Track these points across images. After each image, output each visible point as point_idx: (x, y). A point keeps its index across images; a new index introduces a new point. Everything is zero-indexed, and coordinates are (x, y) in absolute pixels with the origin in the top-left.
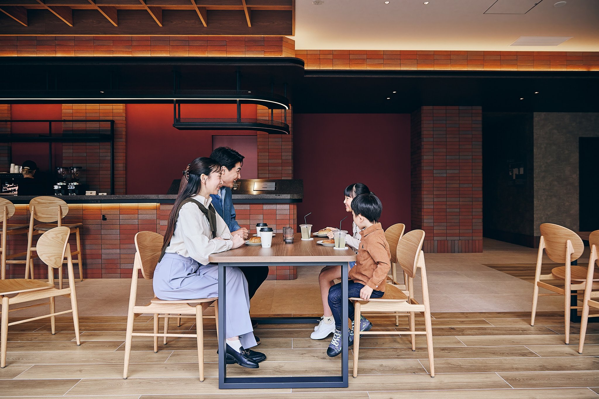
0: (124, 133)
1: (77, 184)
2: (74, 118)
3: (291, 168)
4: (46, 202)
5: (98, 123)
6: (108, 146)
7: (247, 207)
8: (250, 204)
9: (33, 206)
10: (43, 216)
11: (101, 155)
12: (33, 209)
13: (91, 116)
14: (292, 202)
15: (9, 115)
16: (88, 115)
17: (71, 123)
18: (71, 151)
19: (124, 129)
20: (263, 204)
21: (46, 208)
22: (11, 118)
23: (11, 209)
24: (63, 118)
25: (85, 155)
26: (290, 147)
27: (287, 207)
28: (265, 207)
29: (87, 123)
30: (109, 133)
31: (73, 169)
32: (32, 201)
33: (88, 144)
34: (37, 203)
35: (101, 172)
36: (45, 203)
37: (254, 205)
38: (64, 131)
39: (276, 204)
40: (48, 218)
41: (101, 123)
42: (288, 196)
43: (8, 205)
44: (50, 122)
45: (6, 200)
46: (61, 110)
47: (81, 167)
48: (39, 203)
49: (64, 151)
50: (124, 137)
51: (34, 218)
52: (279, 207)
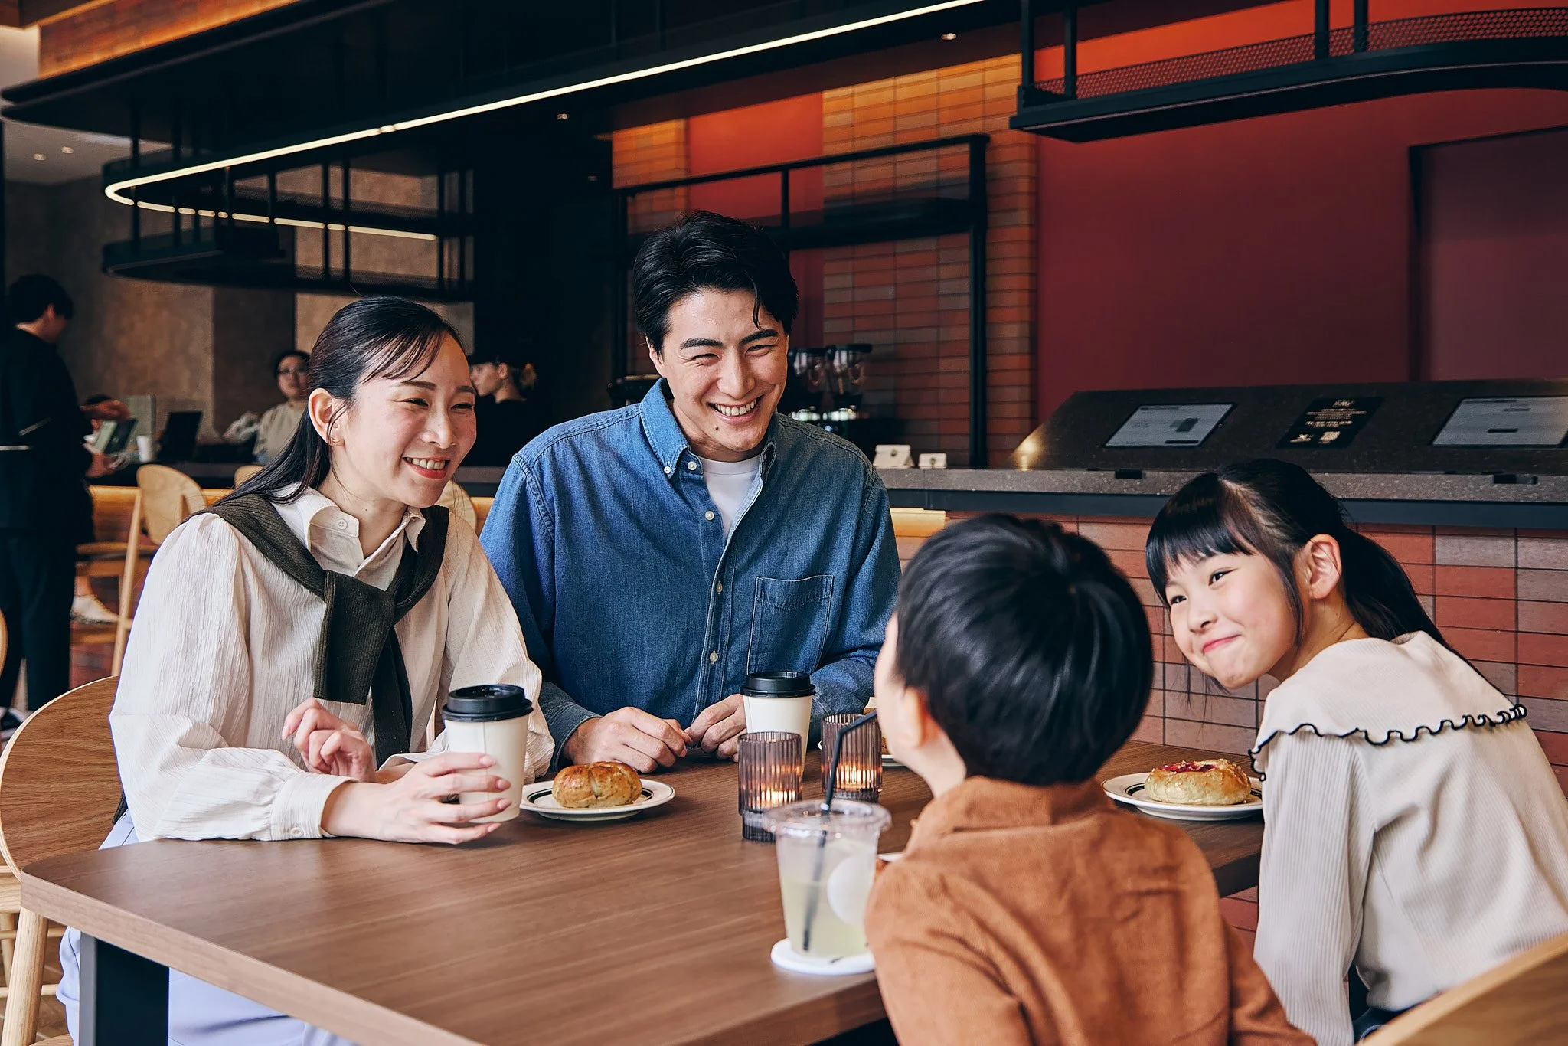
0: (1024, 186)
1: (851, 416)
2: (861, 145)
6: (957, 251)
11: (943, 288)
13: (914, 128)
15: (682, 164)
16: (903, 124)
17: (848, 165)
18: (848, 280)
19: (1025, 168)
22: (688, 170)
24: (830, 150)
25: (890, 292)
29: (899, 157)
30: (964, 193)
33: (901, 247)
38: (827, 201)
41: (942, 151)
44: (784, 169)
46: (820, 118)
47: (865, 347)
49: (828, 283)
50: (1024, 201)
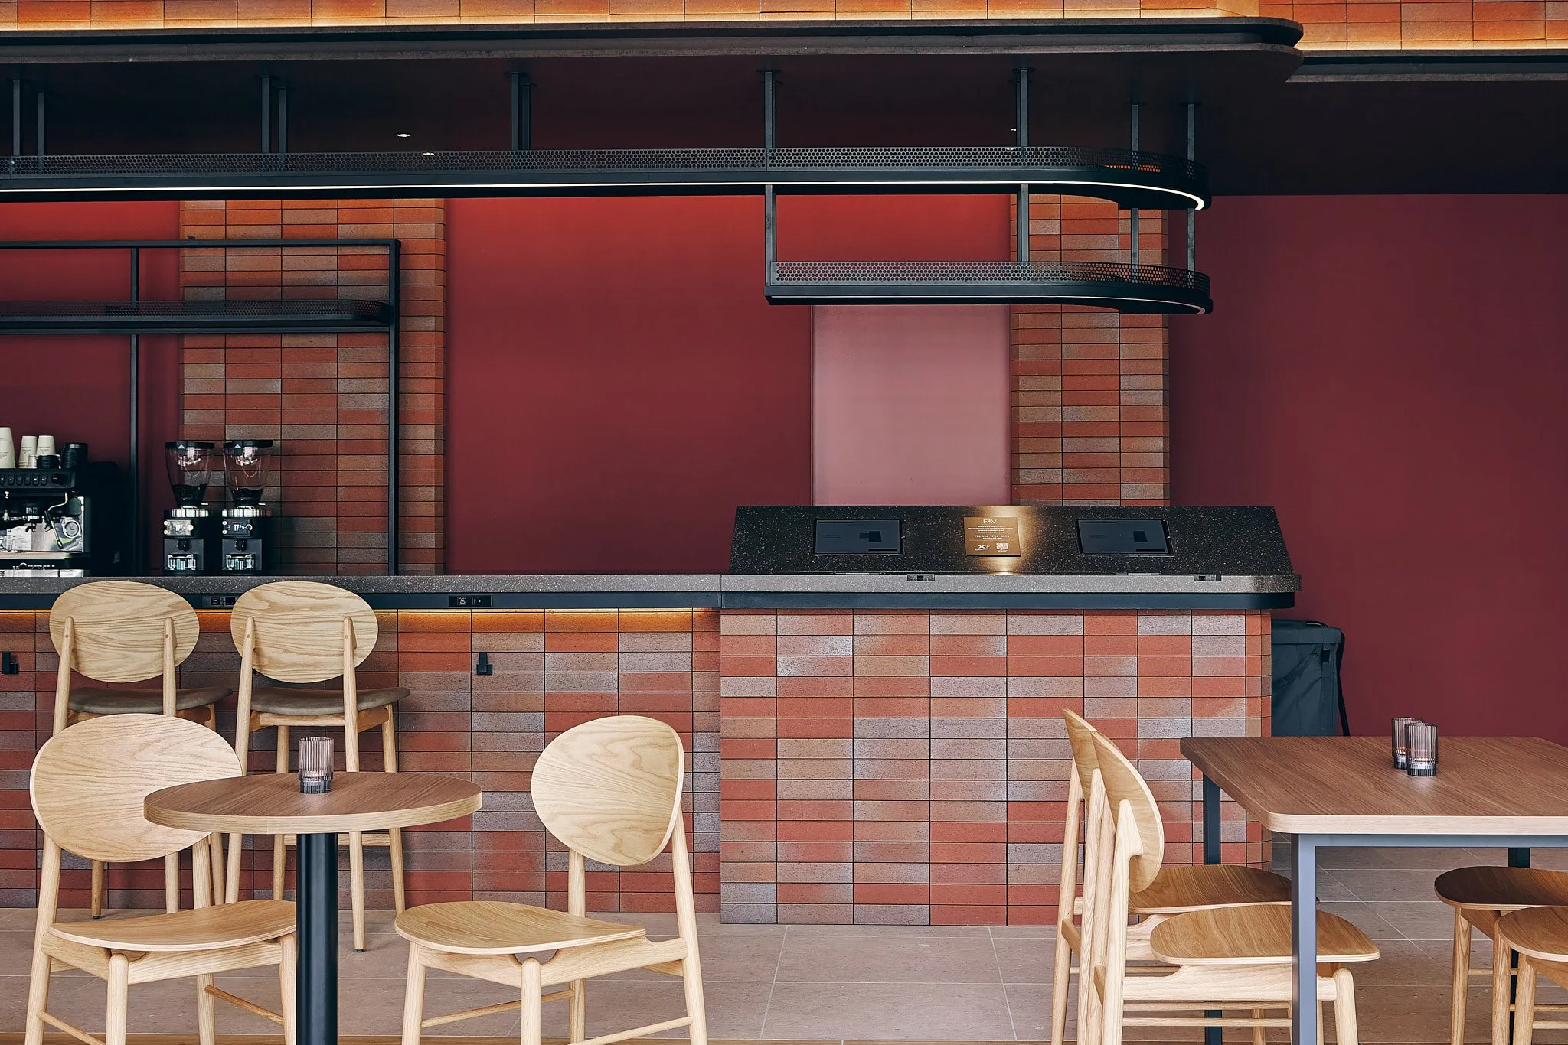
0: (439, 294)
1: (256, 513)
2: (236, 233)
3: (1159, 443)
4: (300, 604)
5: (334, 251)
6: (374, 350)
7: (1072, 625)
8: (1083, 612)
9: (250, 620)
10: (286, 658)
11: (343, 386)
12: (249, 630)
14: (1261, 603)
16: (289, 217)
17: (221, 252)
18: (220, 370)
19: (439, 276)
20: (1137, 613)
21: (299, 628)
23: (184, 631)
24: (187, 232)
25: (276, 386)
26: (1158, 352)
27: (1235, 624)
28: (1149, 626)
30: (381, 294)
31: (240, 452)
32: (246, 600)
33: (289, 341)
34: (264, 606)
35: (344, 462)
36: (298, 608)
37: (1100, 619)
38: (190, 285)
39: (1193, 612)
40: (303, 666)
41: (343, 251)
42: (1243, 584)
43: (177, 614)
44: (134, 246)
45: (170, 596)
47: (269, 443)
48: (274, 607)
49: (188, 371)
50: (439, 308)
51: (253, 670)
52: (1202, 624)
